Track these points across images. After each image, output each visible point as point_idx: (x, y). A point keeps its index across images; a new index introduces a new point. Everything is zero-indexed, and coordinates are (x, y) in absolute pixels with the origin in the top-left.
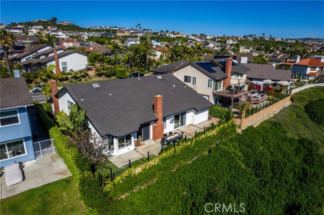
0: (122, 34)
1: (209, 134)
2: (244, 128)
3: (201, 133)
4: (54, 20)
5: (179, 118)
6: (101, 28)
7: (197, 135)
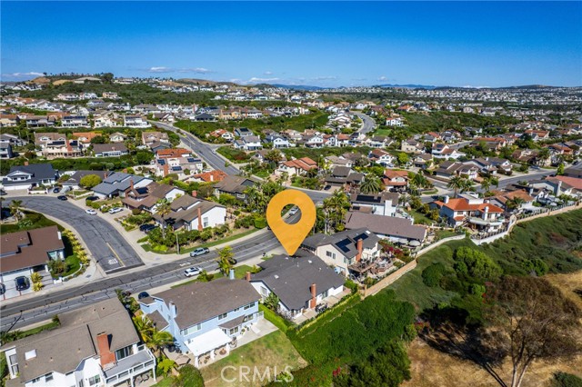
0: (228, 116)
1: (342, 304)
2: (366, 296)
3: (337, 304)
4: (110, 77)
5: (325, 292)
7: (334, 306)
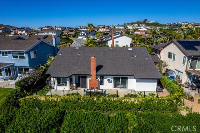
4: (146, 20)
6: (174, 23)
